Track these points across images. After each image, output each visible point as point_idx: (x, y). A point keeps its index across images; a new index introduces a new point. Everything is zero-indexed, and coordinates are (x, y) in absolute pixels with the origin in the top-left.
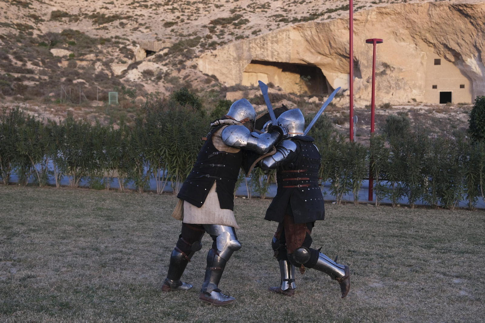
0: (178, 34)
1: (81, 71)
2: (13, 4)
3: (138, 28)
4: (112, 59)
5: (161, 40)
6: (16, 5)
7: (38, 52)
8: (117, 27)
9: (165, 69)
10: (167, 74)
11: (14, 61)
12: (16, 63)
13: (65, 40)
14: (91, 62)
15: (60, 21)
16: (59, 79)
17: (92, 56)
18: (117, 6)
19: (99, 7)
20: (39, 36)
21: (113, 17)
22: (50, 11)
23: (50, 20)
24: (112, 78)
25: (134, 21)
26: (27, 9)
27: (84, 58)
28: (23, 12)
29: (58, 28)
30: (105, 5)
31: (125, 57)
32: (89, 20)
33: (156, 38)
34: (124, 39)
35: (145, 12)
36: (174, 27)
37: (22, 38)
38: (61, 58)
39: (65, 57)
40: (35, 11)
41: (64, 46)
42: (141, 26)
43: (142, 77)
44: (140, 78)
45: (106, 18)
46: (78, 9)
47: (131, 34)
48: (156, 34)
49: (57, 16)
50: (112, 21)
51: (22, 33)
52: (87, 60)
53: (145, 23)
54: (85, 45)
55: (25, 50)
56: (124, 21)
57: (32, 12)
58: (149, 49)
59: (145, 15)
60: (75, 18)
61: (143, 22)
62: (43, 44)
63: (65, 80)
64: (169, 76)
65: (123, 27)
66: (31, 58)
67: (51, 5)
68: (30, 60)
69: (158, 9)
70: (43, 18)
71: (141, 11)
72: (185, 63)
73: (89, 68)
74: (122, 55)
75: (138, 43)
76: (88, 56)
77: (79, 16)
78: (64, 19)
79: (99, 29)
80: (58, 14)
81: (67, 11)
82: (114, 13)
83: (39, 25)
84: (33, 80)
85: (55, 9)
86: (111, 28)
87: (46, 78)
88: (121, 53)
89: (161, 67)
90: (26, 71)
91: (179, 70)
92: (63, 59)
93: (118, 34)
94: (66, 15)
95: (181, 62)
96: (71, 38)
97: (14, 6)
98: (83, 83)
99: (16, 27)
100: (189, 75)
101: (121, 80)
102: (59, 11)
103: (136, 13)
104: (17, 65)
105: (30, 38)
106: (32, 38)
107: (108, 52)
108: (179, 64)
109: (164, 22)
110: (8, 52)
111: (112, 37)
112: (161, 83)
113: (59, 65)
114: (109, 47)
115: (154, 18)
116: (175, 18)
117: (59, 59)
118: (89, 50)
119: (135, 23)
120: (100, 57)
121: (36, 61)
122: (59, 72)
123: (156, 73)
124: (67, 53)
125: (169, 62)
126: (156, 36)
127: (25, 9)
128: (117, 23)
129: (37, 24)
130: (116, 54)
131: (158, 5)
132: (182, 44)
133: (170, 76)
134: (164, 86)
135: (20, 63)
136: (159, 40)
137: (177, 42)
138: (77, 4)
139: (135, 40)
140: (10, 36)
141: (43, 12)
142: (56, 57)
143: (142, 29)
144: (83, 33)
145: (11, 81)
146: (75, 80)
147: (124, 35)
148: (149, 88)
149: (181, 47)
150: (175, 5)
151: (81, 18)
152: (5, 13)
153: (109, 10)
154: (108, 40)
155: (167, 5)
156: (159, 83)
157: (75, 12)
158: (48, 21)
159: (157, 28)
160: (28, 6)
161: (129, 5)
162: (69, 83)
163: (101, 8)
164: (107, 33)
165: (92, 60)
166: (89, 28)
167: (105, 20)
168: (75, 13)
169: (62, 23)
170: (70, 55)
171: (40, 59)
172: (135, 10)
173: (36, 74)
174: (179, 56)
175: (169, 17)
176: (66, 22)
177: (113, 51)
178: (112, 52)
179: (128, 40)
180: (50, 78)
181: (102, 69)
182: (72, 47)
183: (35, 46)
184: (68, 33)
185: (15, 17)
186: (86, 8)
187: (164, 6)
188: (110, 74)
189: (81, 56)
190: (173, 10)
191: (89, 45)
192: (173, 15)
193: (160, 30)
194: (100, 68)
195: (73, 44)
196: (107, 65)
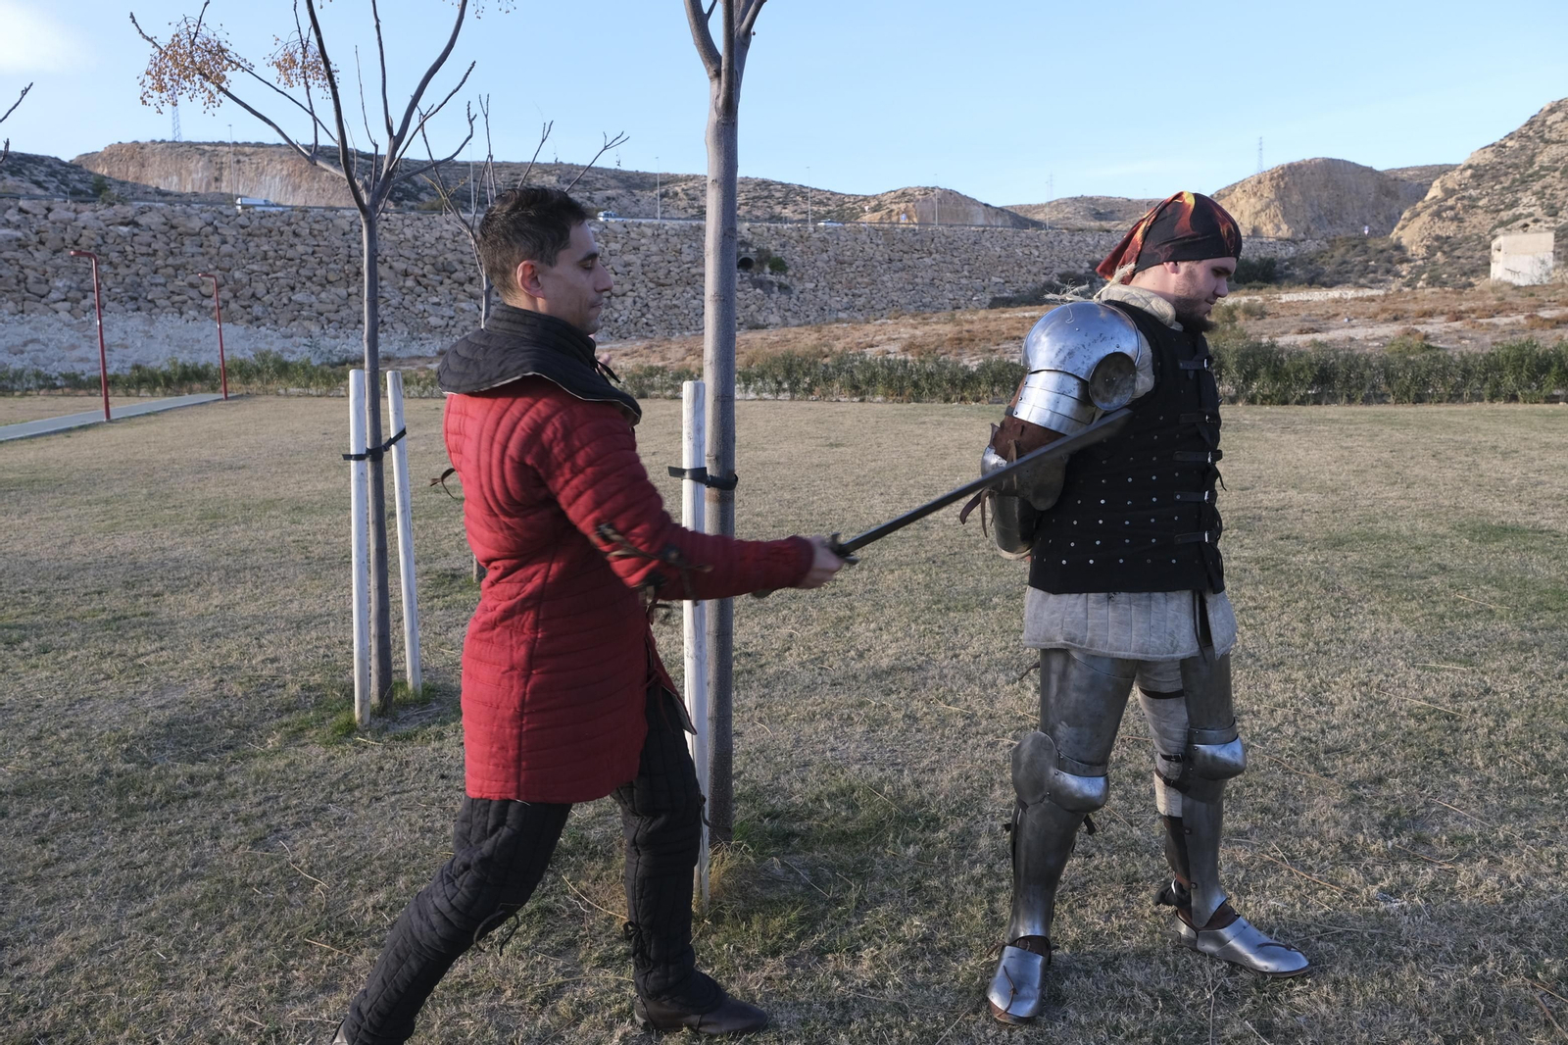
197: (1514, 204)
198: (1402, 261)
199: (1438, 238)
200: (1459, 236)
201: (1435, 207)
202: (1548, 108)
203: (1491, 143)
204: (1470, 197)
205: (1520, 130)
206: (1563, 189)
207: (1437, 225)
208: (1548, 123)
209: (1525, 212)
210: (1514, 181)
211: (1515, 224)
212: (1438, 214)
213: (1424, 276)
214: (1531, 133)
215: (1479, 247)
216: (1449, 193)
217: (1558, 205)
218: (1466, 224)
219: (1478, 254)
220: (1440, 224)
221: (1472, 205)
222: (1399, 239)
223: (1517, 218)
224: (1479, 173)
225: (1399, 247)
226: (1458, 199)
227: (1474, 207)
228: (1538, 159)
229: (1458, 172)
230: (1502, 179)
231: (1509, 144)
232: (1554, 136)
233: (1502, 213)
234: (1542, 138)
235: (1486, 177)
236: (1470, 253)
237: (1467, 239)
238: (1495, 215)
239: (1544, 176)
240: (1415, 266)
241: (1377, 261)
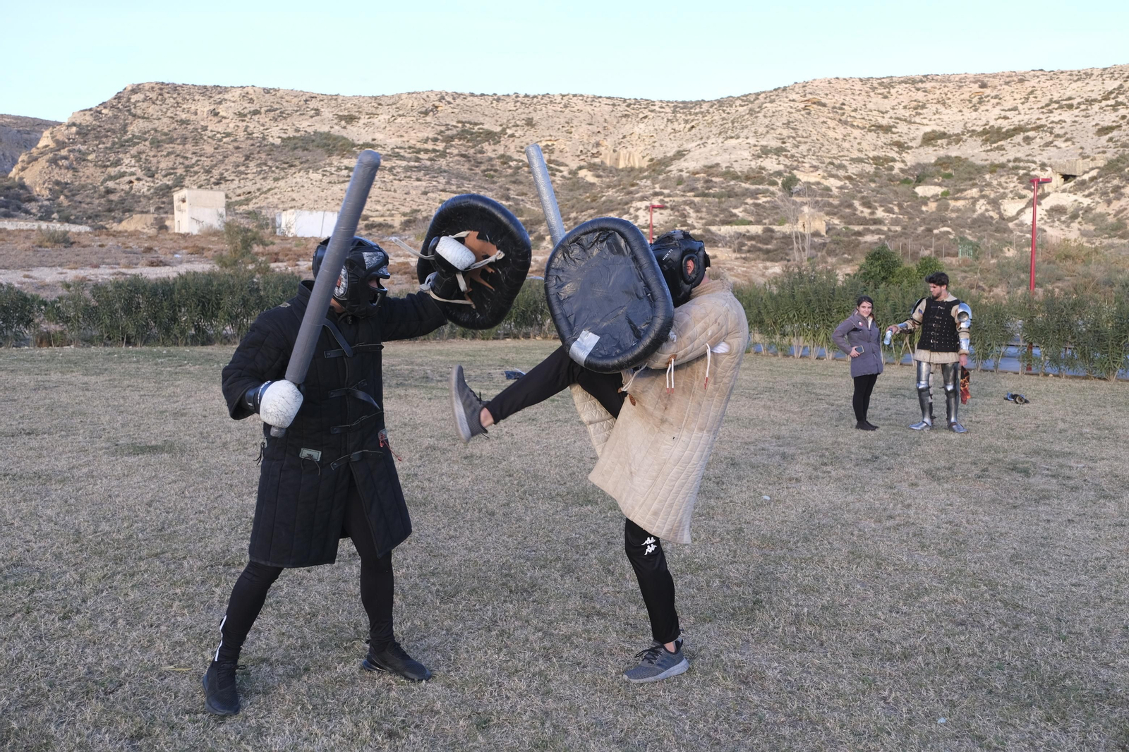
0: (1119, 143)
1: (954, 215)
2: (870, 131)
3: (1052, 142)
4: (1004, 193)
5: (1088, 157)
6: (875, 131)
7: (896, 193)
8: (1019, 144)
9: (1086, 202)
10: (1088, 210)
11: (860, 208)
12: (862, 212)
13: (938, 172)
14: (971, 201)
15: (936, 146)
16: (916, 229)
17: (974, 192)
18: (1022, 112)
19: (994, 117)
20: (902, 170)
21: (1015, 130)
22: (922, 133)
23: (920, 146)
24: (997, 222)
25: (1046, 131)
26: (890, 135)
27: (963, 195)
28: (883, 139)
29: (929, 155)
30: (1003, 113)
31: (1024, 188)
32: (977, 139)
33: (1080, 154)
34: (1028, 161)
35: (1067, 116)
36: (1115, 133)
37: (876, 176)
38: (928, 199)
39: (932, 197)
40: (900, 136)
41: (936, 180)
42: (1059, 139)
43: (1046, 218)
44: (1042, 219)
45: (1003, 133)
46: (963, 123)
47: (1040, 152)
48: (1082, 148)
49: (929, 139)
50: (1013, 135)
51: (879, 169)
52: (965, 199)
53: (1066, 133)
54: (967, 176)
55: (878, 192)
56: (1031, 134)
57: (896, 138)
58: (1068, 174)
59: (1068, 120)
60: (957, 139)
61: (1061, 132)
62: (906, 181)
63: (923, 231)
64: (1090, 213)
65: (1029, 144)
66: (884, 203)
67: (923, 125)
68: (881, 206)
69: (1089, 108)
70: (910, 144)
71: (1060, 114)
72: (1122, 190)
73: (967, 210)
74: (1021, 186)
75: (1051, 166)
76: (969, 192)
77: (963, 134)
78: (939, 142)
79: (991, 150)
80: (932, 136)
81: (946, 131)
82: (1017, 123)
83: (904, 155)
84: (878, 234)
85: (928, 129)
86: (1008, 147)
87: (898, 229)
88: (1020, 183)
89: (1081, 199)
90: (871, 222)
91: (1109, 203)
92: (932, 200)
93: (1019, 155)
94: (943, 135)
95: (1117, 189)
96: (946, 168)
97: (873, 133)
98: (948, 233)
99: (872, 162)
100: (1125, 209)
101: (1011, 225)
102: (934, 131)
103: (1052, 119)
104: (863, 215)
105: (887, 175)
106: (891, 174)
107: (1000, 184)
108: (1112, 192)
109: (1099, 127)
110: (854, 197)
111: (1009, 161)
112: (1075, 225)
113: (924, 208)
114: (1001, 176)
115: (1080, 124)
116: (1117, 119)
117: (925, 200)
118: (971, 183)
119: (1048, 134)
120: (987, 192)
121: (891, 206)
122: (918, 220)
123: (1070, 210)
124: (939, 190)
125: (1096, 190)
126: (1081, 151)
127: (886, 135)
128: (1019, 138)
129: (901, 154)
130: (1012, 185)
131: (1091, 102)
132: (1123, 160)
133: (1093, 212)
134: (1079, 229)
135: (867, 211)
136: (1084, 158)
137: (1114, 158)
138: (961, 118)
139: (1046, 161)
140: (861, 175)
141: (912, 136)
142: (921, 197)
143: (1059, 143)
144: (966, 159)
145: (848, 237)
146: (938, 228)
147: (1028, 156)
148: (1054, 233)
149: (1121, 165)
150: (1121, 98)
151: (965, 137)
152: (859, 144)
153: (1010, 121)
154: (1002, 166)
155: (1108, 99)
156: (1072, 224)
157: (958, 130)
158: (916, 148)
159: (1085, 138)
160: (891, 131)
161: (1042, 108)
162: (927, 233)
163: (996, 119)
164: (1002, 155)
165: (972, 198)
166: (976, 151)
167: (1002, 136)
168: (956, 132)
169: (937, 148)
170: (943, 194)
171: (896, 203)
172: (1051, 115)
173: (885, 225)
174: (1114, 179)
175: (1106, 120)
176: (942, 147)
177: (1008, 181)
178: (1007, 183)
179: (1034, 162)
180: (904, 228)
181: (987, 210)
182: (946, 180)
183: (894, 186)
184: (944, 162)
185: (872, 147)
186: (975, 121)
187: (1100, 102)
188: (996, 216)
189: (956, 193)
190: (1115, 108)
191: (973, 176)
192: (1114, 115)
193: (1090, 141)
194: (983, 208)
195: (949, 176)
196: (995, 203)
197: (117, 163)
198: (31, 199)
199: (57, 183)
200: (77, 183)
201: (51, 155)
202: (130, 88)
203: (89, 108)
204: (80, 151)
205: (110, 101)
206: (154, 156)
207: (55, 171)
208: (132, 100)
209: (127, 170)
210: (114, 143)
211: (121, 179)
212: (54, 161)
213: (55, 215)
214: (120, 106)
215: (96, 195)
216: (61, 145)
217: (153, 169)
218: (81, 174)
219: (97, 202)
220: (57, 170)
221: (82, 158)
222: (21, 179)
223: (123, 175)
224: (84, 132)
225: (23, 186)
226: (70, 151)
227: (84, 160)
228: (130, 128)
229: (64, 128)
230: (104, 140)
231: (104, 111)
232: (139, 112)
233: (109, 169)
234: (129, 111)
235: (91, 136)
236: (89, 200)
237: (83, 187)
238: (103, 170)
239: (138, 143)
240: (41, 207)
241: (6, 197)
